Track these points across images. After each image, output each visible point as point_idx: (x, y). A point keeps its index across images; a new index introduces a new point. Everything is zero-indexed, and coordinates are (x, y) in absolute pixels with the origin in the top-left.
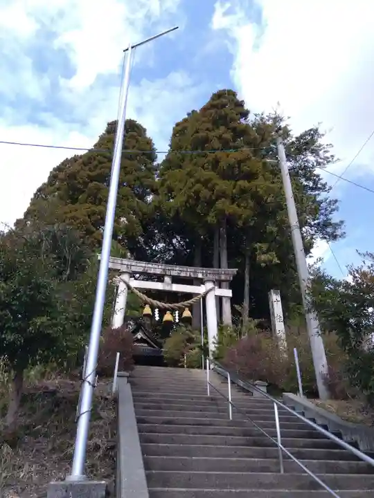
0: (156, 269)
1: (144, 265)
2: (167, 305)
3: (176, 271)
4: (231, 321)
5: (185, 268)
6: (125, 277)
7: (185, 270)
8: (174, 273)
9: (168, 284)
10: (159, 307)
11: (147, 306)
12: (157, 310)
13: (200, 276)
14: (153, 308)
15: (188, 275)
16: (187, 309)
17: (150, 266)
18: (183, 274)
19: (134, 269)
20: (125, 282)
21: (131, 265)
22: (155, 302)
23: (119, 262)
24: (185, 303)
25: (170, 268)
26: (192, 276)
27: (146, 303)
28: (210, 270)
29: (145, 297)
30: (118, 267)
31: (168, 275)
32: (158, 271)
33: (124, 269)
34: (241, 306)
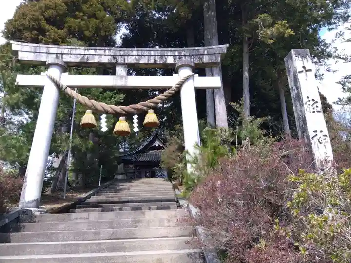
0: (102, 56)
1: (82, 52)
2: (119, 108)
3: (133, 56)
4: (226, 124)
5: (145, 51)
6: (54, 72)
7: (146, 53)
8: (131, 60)
9: (122, 77)
10: (107, 112)
11: (88, 111)
12: (104, 117)
13: (170, 60)
14: (97, 113)
15: (152, 61)
16: (151, 111)
17: (92, 52)
18: (144, 61)
19: (67, 59)
20: (53, 80)
21: (62, 54)
22: (100, 105)
23: (45, 50)
24: (148, 102)
25: (122, 53)
26: (159, 62)
27: (87, 107)
28: (185, 51)
29: (84, 99)
30: (43, 58)
31: (121, 64)
32: (105, 59)
33: (50, 59)
34: (238, 103)
